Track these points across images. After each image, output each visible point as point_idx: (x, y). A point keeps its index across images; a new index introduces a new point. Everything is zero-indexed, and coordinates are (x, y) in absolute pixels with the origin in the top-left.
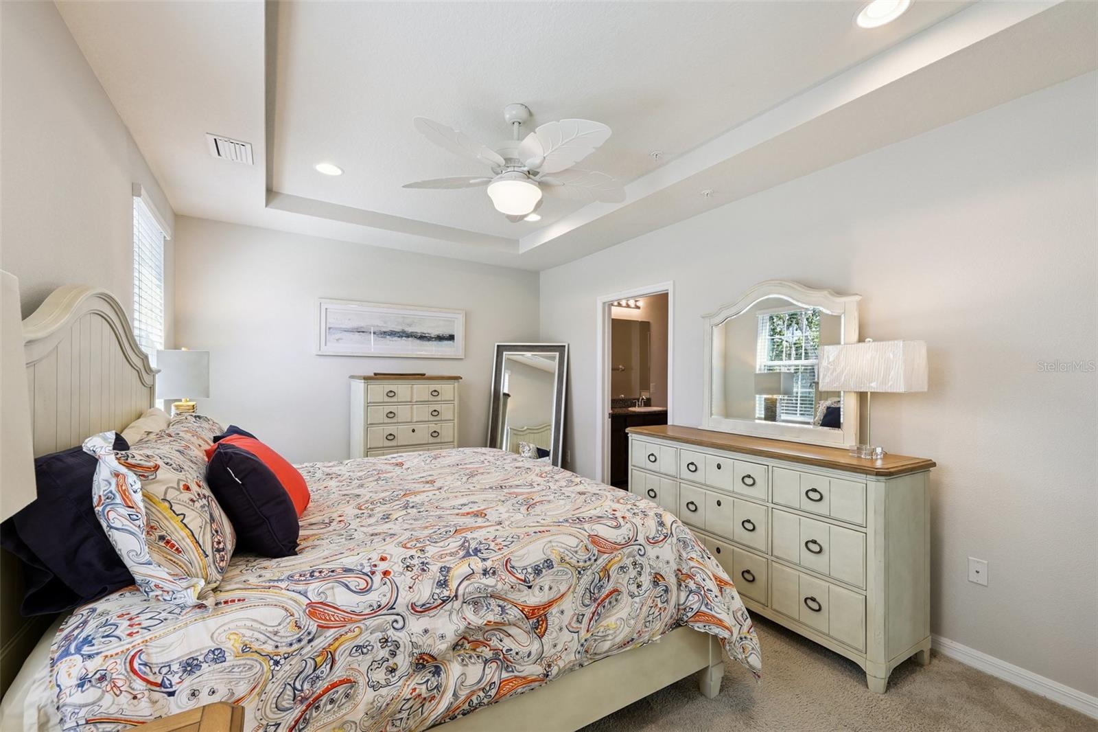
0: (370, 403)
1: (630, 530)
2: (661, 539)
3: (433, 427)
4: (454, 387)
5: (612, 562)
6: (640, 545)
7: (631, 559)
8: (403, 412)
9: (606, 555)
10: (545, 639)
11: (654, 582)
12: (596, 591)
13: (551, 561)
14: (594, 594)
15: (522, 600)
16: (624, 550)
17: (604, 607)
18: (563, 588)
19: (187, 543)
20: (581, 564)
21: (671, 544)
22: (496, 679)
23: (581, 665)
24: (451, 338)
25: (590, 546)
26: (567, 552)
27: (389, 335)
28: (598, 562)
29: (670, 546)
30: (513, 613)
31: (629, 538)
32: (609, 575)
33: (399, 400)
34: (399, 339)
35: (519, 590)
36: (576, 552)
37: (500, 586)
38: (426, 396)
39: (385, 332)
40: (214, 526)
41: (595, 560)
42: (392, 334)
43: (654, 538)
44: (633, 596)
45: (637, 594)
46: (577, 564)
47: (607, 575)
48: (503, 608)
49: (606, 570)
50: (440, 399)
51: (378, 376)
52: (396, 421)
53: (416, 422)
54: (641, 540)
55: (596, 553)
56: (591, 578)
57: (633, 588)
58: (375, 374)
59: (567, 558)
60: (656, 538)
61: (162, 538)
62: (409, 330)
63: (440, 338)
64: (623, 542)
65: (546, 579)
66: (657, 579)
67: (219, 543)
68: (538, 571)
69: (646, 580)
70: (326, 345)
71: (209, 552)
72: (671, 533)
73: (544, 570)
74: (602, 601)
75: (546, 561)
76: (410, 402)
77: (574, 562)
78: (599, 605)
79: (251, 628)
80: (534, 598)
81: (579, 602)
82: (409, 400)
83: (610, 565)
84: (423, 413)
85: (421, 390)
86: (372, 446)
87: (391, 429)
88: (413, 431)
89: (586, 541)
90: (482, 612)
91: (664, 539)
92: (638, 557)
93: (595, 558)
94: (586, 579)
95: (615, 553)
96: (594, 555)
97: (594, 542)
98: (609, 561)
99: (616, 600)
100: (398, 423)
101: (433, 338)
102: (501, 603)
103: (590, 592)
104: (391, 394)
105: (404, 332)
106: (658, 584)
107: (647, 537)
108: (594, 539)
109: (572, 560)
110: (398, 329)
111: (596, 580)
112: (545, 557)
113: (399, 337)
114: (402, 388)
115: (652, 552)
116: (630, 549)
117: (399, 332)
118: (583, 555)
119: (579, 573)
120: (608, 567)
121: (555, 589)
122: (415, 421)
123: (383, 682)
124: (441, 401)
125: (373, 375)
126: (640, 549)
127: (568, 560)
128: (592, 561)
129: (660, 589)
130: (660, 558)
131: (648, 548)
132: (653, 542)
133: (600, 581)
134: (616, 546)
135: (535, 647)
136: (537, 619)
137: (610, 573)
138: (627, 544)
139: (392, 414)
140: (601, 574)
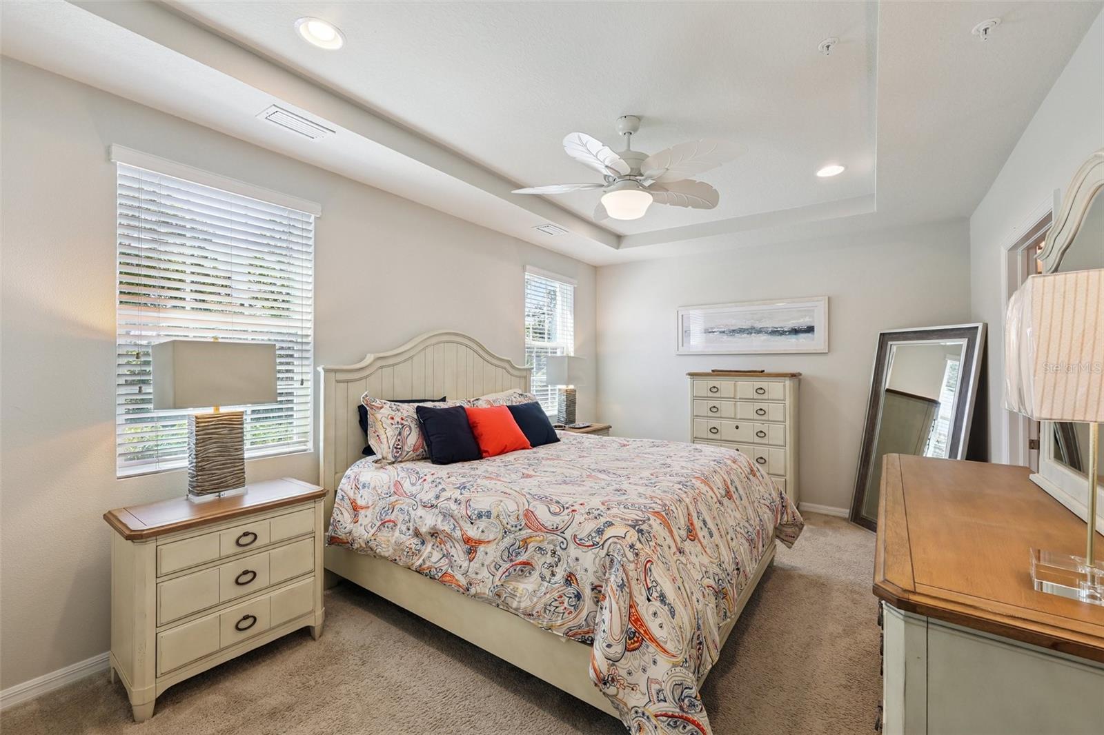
0: (696, 397)
1: (563, 522)
2: (587, 544)
3: (759, 427)
4: (784, 385)
5: (533, 539)
6: (565, 539)
7: (552, 546)
8: (726, 408)
9: (530, 531)
10: (472, 563)
11: (567, 580)
12: (514, 554)
13: (491, 514)
14: (512, 555)
15: (466, 529)
16: (548, 535)
17: (515, 570)
18: (491, 537)
19: (384, 441)
20: (509, 527)
21: (596, 555)
22: (444, 568)
23: (498, 606)
24: (810, 330)
25: (521, 517)
26: (503, 513)
27: (738, 333)
28: (522, 532)
29: (594, 556)
30: (458, 534)
31: (557, 527)
32: (527, 548)
33: (722, 396)
34: (748, 336)
35: (466, 521)
36: (509, 516)
37: (456, 512)
38: (750, 393)
39: (734, 331)
40: (399, 437)
41: (520, 530)
42: (741, 331)
43: (581, 540)
44: (543, 579)
45: (548, 580)
46: (506, 525)
47: (525, 547)
48: (455, 527)
49: (525, 543)
50: (767, 398)
51: (715, 373)
52: (719, 416)
53: (740, 419)
54: (568, 535)
55: (523, 525)
56: (512, 541)
57: (547, 574)
58: (713, 371)
59: (501, 517)
60: (583, 541)
61: (378, 436)
62: (758, 325)
63: (795, 331)
64: (550, 528)
65: (482, 524)
66: (570, 579)
67: (398, 445)
68: (480, 516)
69: (560, 573)
70: (682, 345)
71: (391, 447)
72: (603, 545)
73: (484, 517)
74: (516, 565)
75: (488, 512)
76: (734, 398)
77: (505, 522)
78: (513, 566)
79: (379, 481)
80: (473, 532)
81: (499, 554)
82: (732, 396)
83: (531, 539)
84: (748, 410)
85: (746, 387)
86: (697, 436)
87: (715, 423)
88: (737, 427)
89: (521, 512)
90: (445, 523)
91: (590, 546)
92: (558, 548)
93: (521, 528)
94: (508, 540)
95: (539, 533)
96: (521, 525)
97: (526, 516)
98: (531, 537)
99: (530, 573)
100: (721, 418)
101: (786, 332)
102: (456, 524)
103: (509, 552)
104: (714, 389)
105: (753, 328)
106: (571, 585)
107: (575, 536)
108: (529, 514)
109: (504, 520)
110: (746, 324)
111: (516, 546)
112: (488, 509)
113: (748, 334)
114: (726, 385)
115: (573, 551)
116: (555, 537)
117: (747, 329)
118: (513, 521)
119: (505, 532)
120: (528, 541)
121: (486, 534)
122: (738, 417)
123: (404, 532)
124: (768, 400)
125: (711, 371)
126: (562, 542)
127: (501, 519)
128: (518, 529)
129: (571, 591)
130: (580, 561)
131: (572, 546)
132: (578, 542)
133: (518, 548)
134: (541, 528)
135: (465, 564)
136: (472, 547)
137: (529, 546)
138: (555, 530)
139: (714, 409)
140: (521, 543)
